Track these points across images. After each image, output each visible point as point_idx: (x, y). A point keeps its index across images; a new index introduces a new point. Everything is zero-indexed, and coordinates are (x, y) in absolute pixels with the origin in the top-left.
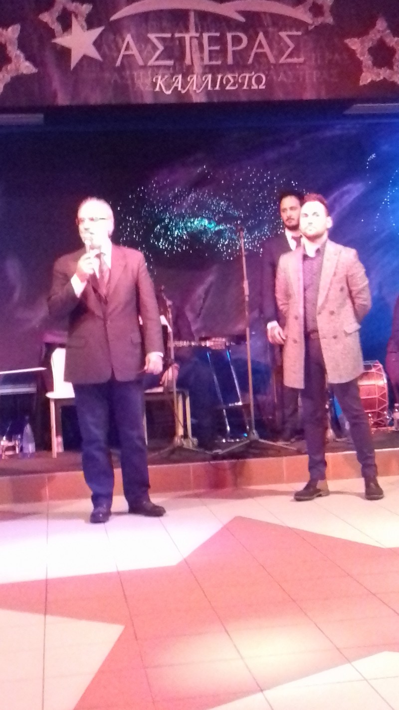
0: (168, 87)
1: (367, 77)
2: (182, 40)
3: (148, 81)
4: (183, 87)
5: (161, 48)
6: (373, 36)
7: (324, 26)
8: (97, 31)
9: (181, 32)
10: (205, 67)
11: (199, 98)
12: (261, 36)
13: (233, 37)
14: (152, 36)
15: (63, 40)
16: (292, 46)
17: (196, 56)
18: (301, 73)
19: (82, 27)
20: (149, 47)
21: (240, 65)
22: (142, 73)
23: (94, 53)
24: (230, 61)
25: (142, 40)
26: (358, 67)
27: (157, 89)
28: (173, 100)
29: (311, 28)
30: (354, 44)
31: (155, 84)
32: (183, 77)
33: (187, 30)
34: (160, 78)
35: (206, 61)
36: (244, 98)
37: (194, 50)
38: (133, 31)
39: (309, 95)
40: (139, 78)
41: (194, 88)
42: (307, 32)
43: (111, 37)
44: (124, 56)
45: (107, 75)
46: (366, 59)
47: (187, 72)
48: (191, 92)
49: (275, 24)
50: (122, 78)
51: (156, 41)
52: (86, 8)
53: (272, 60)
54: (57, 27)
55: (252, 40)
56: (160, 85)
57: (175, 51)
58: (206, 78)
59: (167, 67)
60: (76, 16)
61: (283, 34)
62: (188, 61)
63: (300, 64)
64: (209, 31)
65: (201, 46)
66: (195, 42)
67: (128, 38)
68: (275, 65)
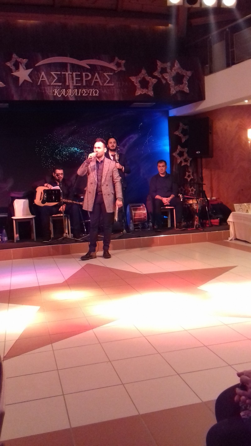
0: (59, 94)
1: (138, 93)
2: (65, 75)
3: (51, 91)
4: (66, 94)
5: (56, 78)
6: (141, 76)
7: (121, 71)
8: (30, 70)
9: (64, 72)
10: (74, 86)
11: (72, 99)
12: (97, 75)
13: (85, 74)
14: (53, 73)
15: (16, 74)
16: (109, 79)
17: (71, 82)
18: (113, 90)
19: (24, 68)
20: (52, 78)
21: (88, 85)
22: (48, 88)
23: (29, 79)
24: (84, 84)
25: (49, 75)
26: (135, 88)
27: (55, 95)
28: (62, 99)
29: (116, 72)
30: (133, 79)
31: (54, 93)
32: (65, 90)
33: (67, 71)
34: (56, 90)
35: (75, 84)
36: (90, 99)
37: (70, 79)
38: (45, 70)
39: (116, 99)
40: (47, 90)
41: (70, 95)
42: (115, 74)
43: (36, 72)
44: (41, 81)
45: (34, 88)
46: (138, 85)
47: (67, 88)
48: (69, 96)
49: (102, 70)
50: (41, 89)
51: (54, 75)
52: (25, 61)
53: (101, 84)
54: (13, 68)
55: (93, 75)
56: (56, 93)
57: (62, 79)
58: (75, 91)
59: (59, 86)
60: (21, 64)
61: (105, 74)
62: (67, 84)
63: (112, 86)
64: (75, 72)
65: (72, 77)
66: (70, 76)
67: (43, 73)
68: (102, 86)
